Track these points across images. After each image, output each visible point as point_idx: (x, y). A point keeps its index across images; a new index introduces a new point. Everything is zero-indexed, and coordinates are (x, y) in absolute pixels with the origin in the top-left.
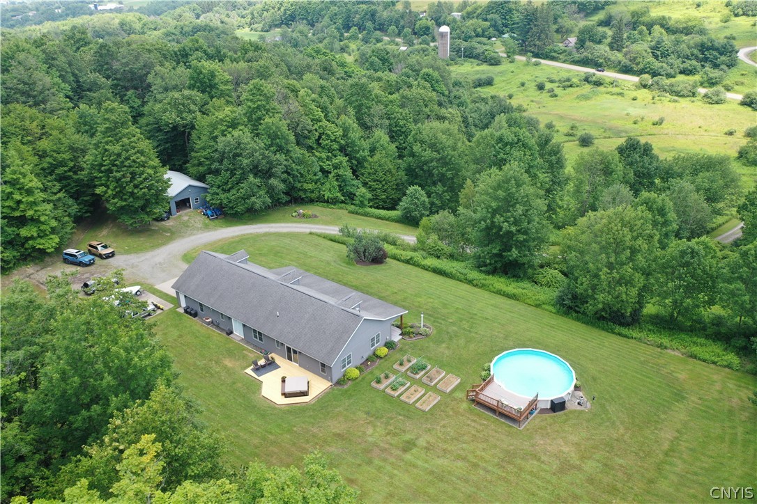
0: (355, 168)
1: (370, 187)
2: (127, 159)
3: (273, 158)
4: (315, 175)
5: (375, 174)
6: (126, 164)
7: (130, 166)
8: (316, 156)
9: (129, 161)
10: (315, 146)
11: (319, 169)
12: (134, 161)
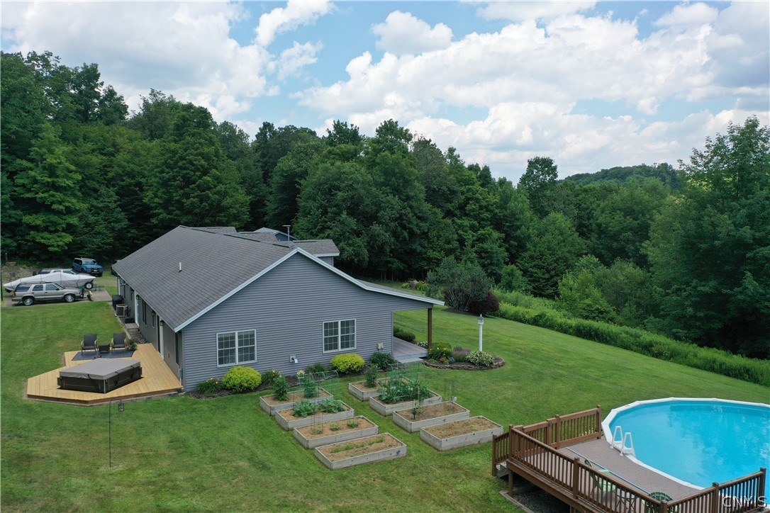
0: (514, 252)
1: (532, 276)
2: (182, 158)
3: (382, 198)
4: (448, 243)
5: (541, 259)
6: (180, 164)
7: (185, 169)
8: (457, 224)
9: (184, 162)
10: (457, 212)
11: (456, 236)
12: (191, 162)
